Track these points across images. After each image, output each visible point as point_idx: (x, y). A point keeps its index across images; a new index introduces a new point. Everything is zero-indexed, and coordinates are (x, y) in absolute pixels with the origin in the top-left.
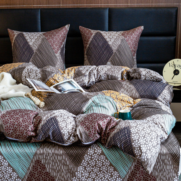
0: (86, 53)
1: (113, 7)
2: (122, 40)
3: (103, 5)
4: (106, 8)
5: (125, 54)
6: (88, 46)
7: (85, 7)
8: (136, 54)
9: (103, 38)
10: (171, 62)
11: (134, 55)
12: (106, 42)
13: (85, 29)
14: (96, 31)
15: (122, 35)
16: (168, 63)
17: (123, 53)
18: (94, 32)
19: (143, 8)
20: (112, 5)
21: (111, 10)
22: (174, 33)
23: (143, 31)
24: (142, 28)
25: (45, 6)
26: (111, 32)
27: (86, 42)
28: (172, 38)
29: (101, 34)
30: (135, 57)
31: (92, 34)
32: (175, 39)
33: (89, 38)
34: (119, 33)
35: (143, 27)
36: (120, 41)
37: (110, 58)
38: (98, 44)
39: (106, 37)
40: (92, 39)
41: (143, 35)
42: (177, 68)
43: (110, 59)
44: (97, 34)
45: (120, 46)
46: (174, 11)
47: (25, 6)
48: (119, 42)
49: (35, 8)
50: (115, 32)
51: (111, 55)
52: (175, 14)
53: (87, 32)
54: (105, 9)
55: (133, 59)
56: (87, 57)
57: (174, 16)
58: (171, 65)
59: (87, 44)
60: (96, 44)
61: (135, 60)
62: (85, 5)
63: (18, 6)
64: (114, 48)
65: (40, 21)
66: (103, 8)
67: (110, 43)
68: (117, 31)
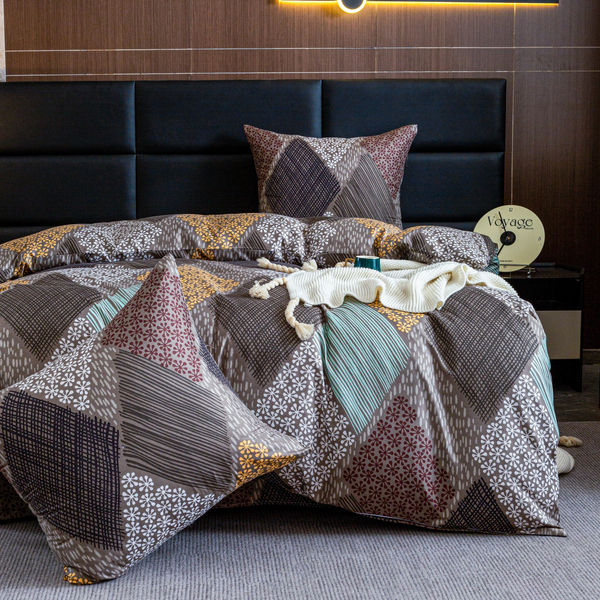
0: (264, 190)
1: (334, 78)
2: (363, 158)
3: (305, 74)
4: (316, 81)
5: (371, 192)
6: (270, 172)
7: (257, 78)
8: (398, 194)
9: (311, 152)
10: (493, 213)
11: (394, 196)
12: (318, 162)
13: (261, 131)
14: (292, 137)
15: (362, 144)
16: (485, 217)
17: (364, 190)
18: (286, 140)
19: (415, 80)
20: (330, 74)
21: (327, 87)
22: (498, 144)
23: (417, 137)
24: (414, 128)
25: (147, 75)
26: (331, 140)
27: (264, 164)
28: (494, 157)
29: (305, 144)
30: (396, 201)
31: (280, 144)
32: (502, 160)
33: (274, 153)
34: (353, 140)
35: (415, 126)
36: (356, 160)
37: (330, 201)
38: (299, 168)
39: (319, 150)
40: (282, 155)
41: (416, 148)
42: (509, 228)
43: (333, 204)
44: (293, 143)
45: (356, 172)
46: (496, 89)
47: (90, 75)
48: (354, 163)
49: (118, 80)
50: (343, 140)
51: (334, 194)
52: (498, 96)
53: (268, 138)
54: (311, 82)
55: (393, 205)
56: (269, 201)
57: (498, 103)
58: (493, 221)
59: (267, 168)
60: (293, 168)
61: (398, 208)
62: (257, 74)
63: (71, 76)
64: (343, 178)
65: (132, 112)
66: (306, 80)
67: (331, 165)
68: (348, 136)
